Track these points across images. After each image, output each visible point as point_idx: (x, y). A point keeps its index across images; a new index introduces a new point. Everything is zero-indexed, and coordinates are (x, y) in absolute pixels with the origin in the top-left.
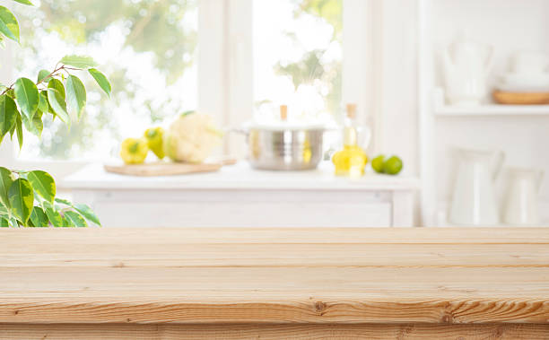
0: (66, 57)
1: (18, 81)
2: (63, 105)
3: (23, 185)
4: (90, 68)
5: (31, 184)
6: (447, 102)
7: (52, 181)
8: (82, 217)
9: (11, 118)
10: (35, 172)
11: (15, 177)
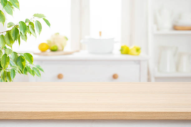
0: (35, 14)
1: (20, 23)
2: (34, 30)
3: (22, 58)
4: (43, 18)
5: (25, 57)
6: (158, 29)
7: (32, 57)
8: (38, 69)
9: (17, 35)
10: (26, 53)
11: (19, 55)
